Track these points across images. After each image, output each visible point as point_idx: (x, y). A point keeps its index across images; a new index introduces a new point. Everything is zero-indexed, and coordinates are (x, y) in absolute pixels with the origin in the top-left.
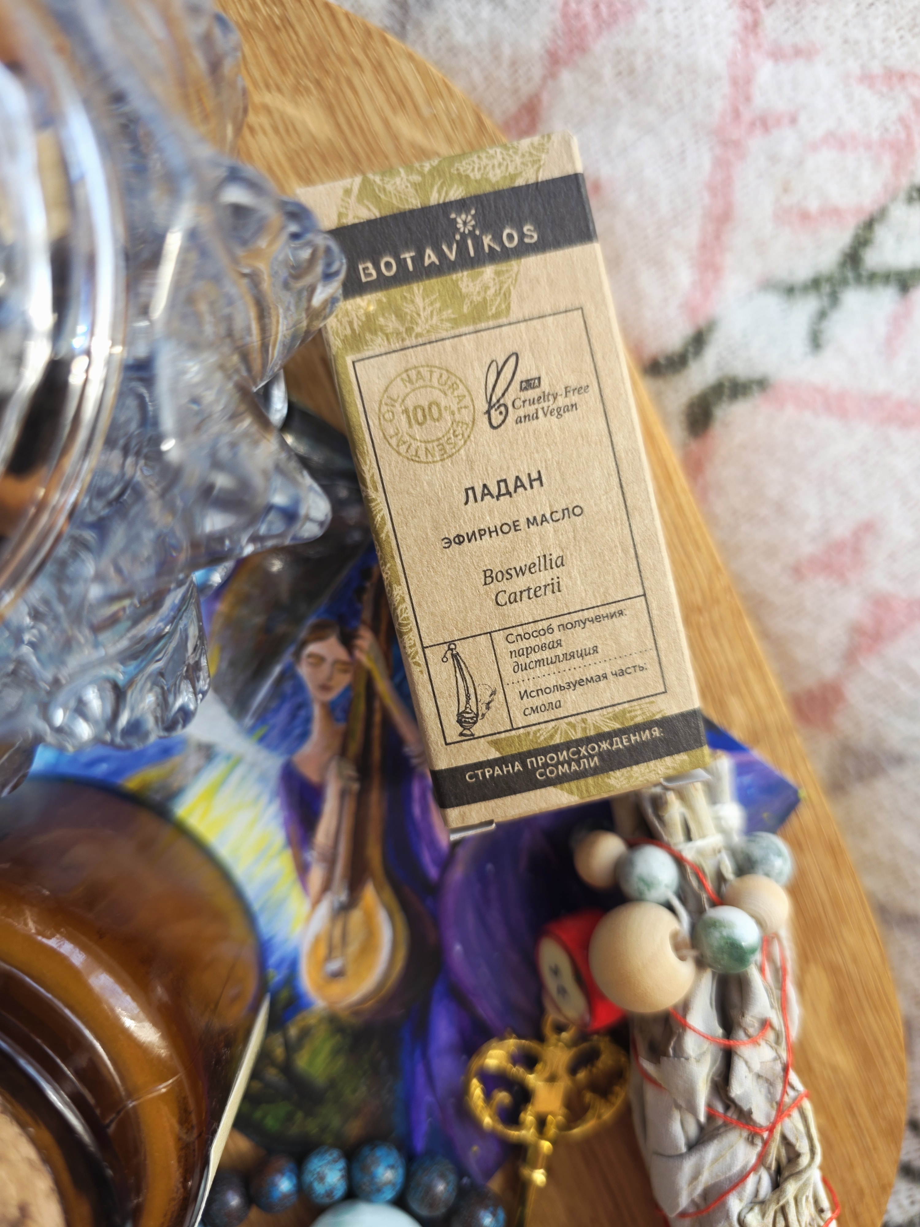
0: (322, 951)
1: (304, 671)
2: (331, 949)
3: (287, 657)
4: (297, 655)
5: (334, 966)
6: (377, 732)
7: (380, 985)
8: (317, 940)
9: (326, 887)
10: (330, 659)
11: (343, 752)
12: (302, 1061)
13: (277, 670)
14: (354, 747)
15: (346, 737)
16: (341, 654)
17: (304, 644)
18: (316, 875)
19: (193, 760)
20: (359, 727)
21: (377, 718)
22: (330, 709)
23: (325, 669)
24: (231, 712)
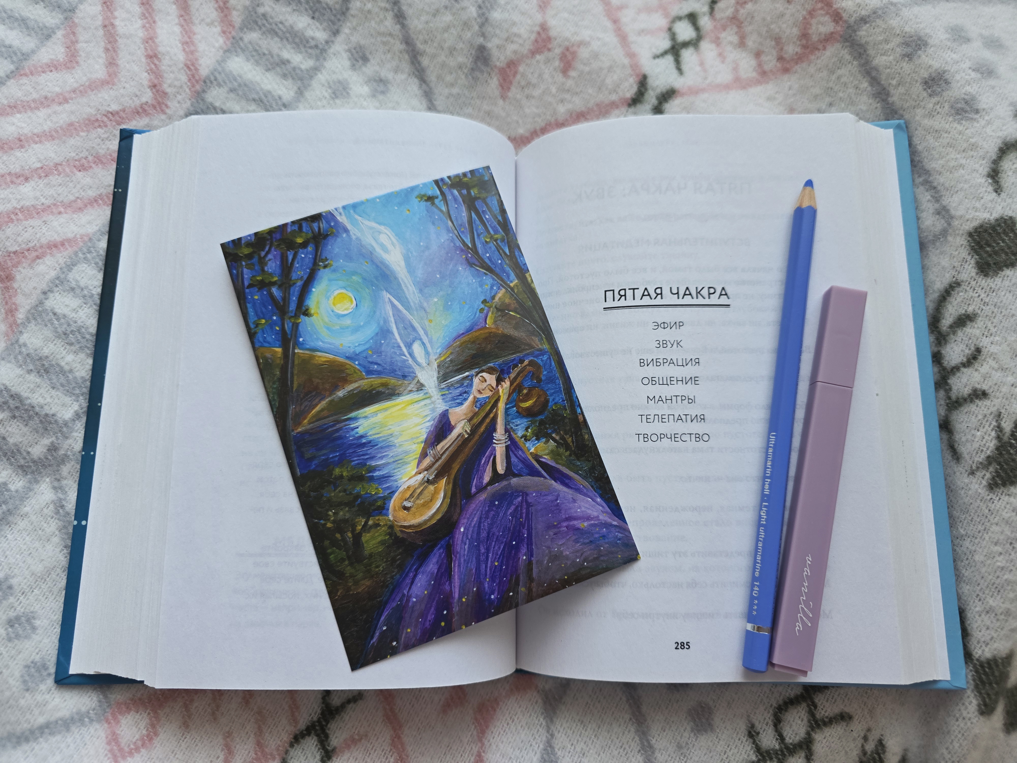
0: (408, 495)
1: (476, 381)
2: (411, 495)
3: (473, 372)
4: (477, 374)
5: (408, 504)
6: (488, 420)
7: (420, 525)
8: (408, 487)
9: (427, 469)
10: (488, 383)
11: (470, 420)
12: (365, 537)
13: (467, 374)
14: (476, 421)
15: (476, 414)
16: (494, 384)
17: (483, 371)
18: (427, 461)
19: (412, 386)
20: (482, 414)
21: (492, 415)
22: (476, 401)
23: (485, 385)
24: (438, 378)
